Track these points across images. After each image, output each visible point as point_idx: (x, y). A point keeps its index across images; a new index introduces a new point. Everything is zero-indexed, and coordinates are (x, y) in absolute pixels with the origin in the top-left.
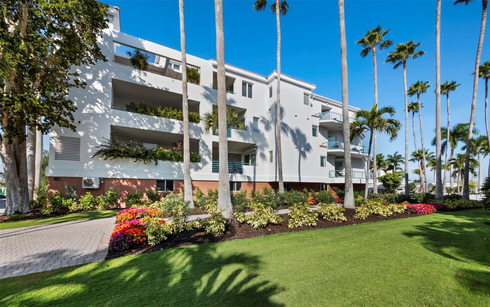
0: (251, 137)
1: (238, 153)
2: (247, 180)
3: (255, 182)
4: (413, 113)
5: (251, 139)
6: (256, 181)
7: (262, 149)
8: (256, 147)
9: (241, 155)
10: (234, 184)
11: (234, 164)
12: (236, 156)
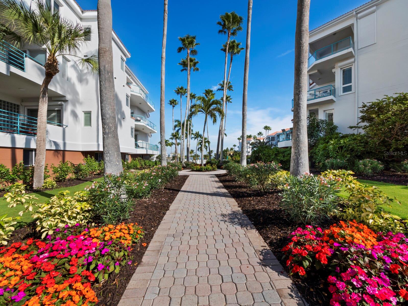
0: (58, 83)
1: (13, 102)
2: (54, 148)
3: (64, 151)
4: (181, 96)
5: (58, 86)
6: (67, 149)
7: (74, 105)
8: (66, 101)
9: (18, 106)
10: (30, 152)
11: (11, 123)
12: (11, 107)
